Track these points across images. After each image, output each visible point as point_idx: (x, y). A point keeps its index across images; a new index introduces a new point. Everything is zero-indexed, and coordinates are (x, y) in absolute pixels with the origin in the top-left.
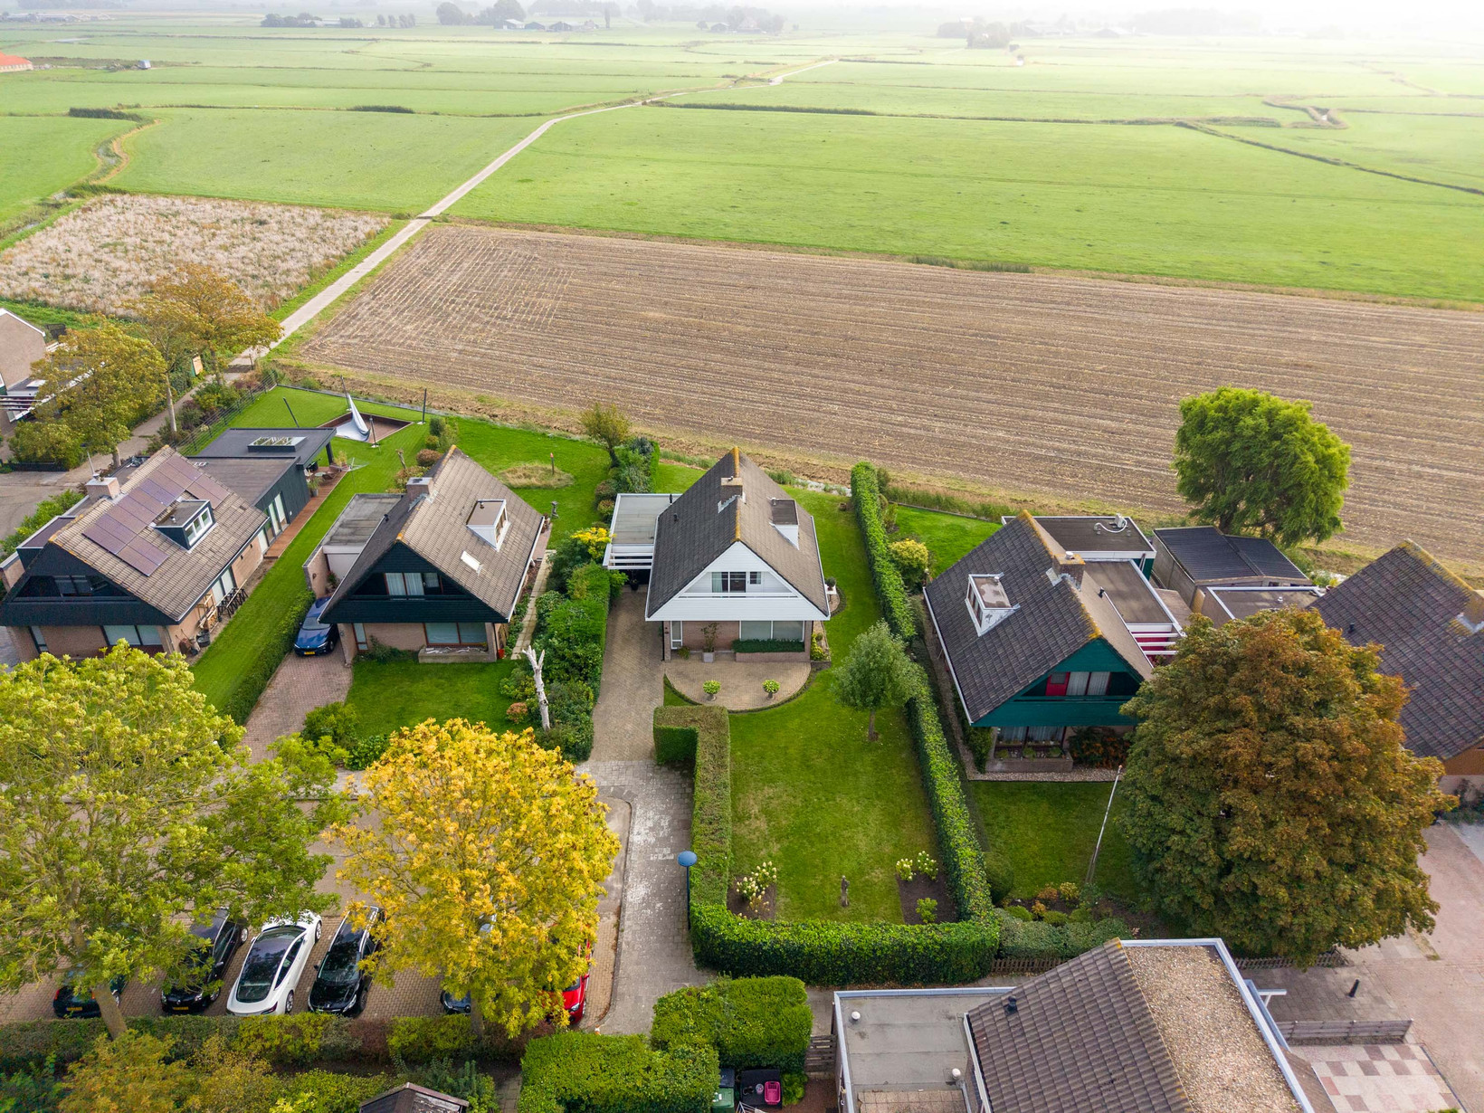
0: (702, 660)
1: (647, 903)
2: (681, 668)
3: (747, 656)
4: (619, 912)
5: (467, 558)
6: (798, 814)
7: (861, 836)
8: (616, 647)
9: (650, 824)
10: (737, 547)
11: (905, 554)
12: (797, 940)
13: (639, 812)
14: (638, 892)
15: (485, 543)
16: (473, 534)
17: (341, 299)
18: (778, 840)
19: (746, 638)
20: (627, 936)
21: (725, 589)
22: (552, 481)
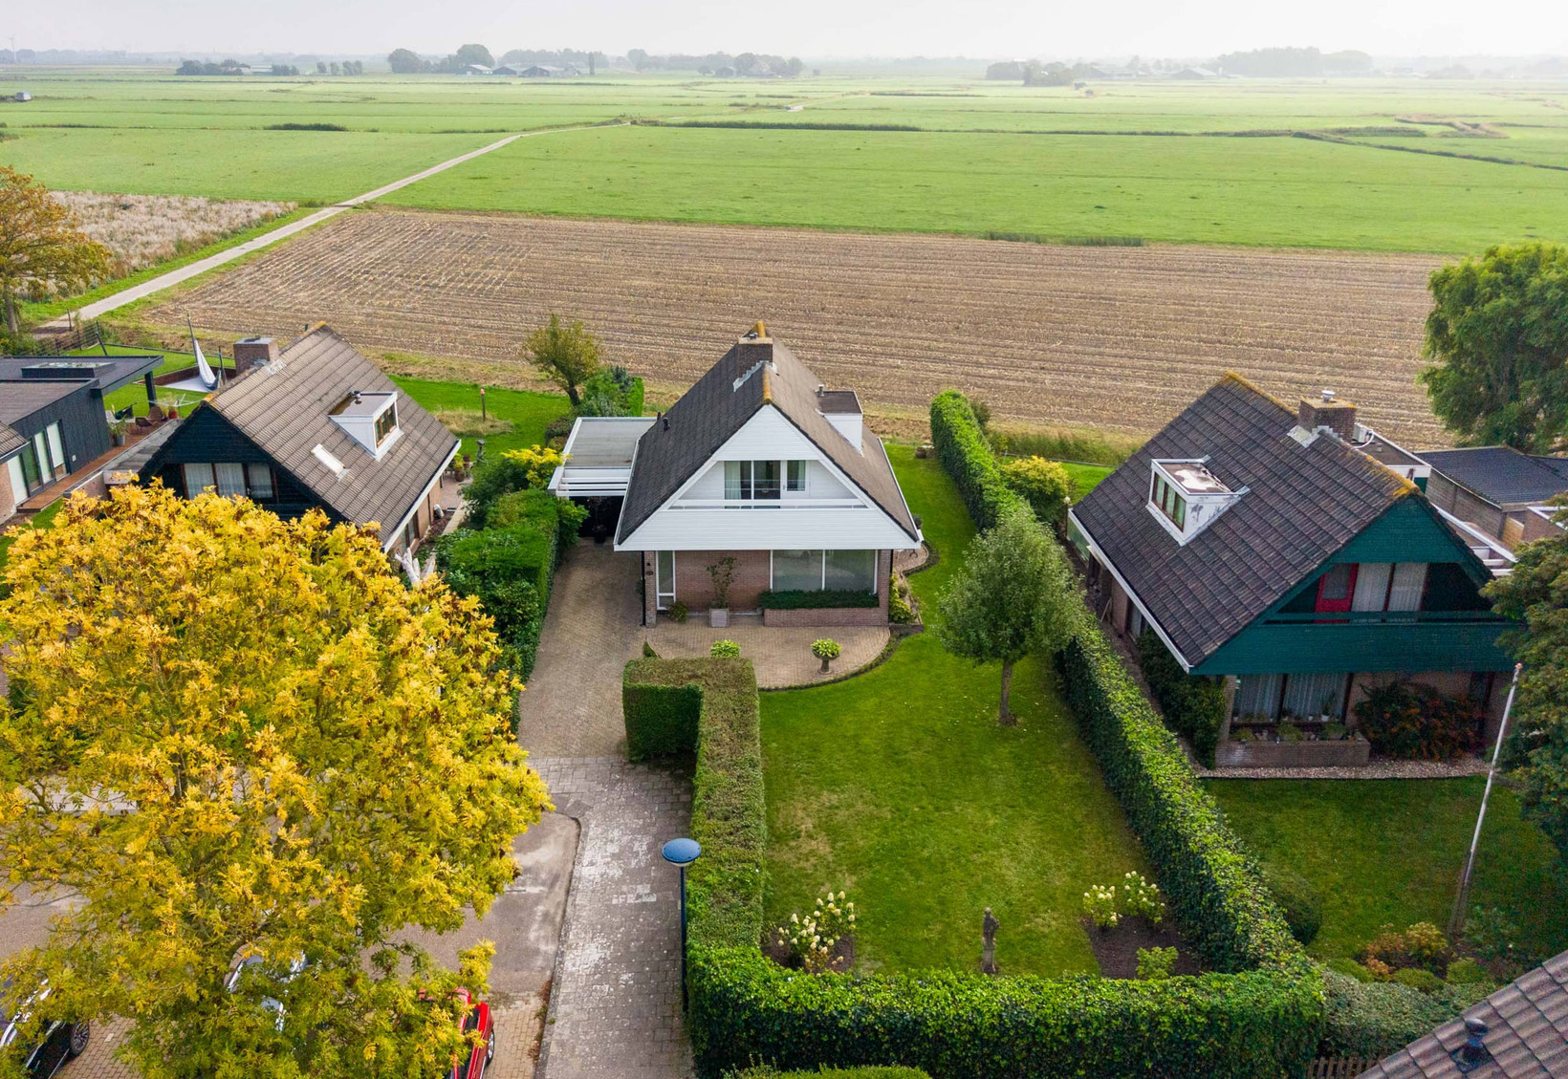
0: (708, 623)
1: (602, 973)
2: (673, 635)
3: (784, 614)
4: (547, 994)
5: (320, 452)
6: (885, 831)
7: (1006, 861)
8: (565, 609)
9: (613, 848)
10: (766, 413)
11: (1032, 474)
12: (908, 1008)
13: (593, 830)
14: (585, 956)
15: (356, 444)
16: (338, 428)
17: (213, 270)
18: (853, 869)
19: (781, 588)
20: (560, 1030)
21: (746, 495)
22: (480, 427)
